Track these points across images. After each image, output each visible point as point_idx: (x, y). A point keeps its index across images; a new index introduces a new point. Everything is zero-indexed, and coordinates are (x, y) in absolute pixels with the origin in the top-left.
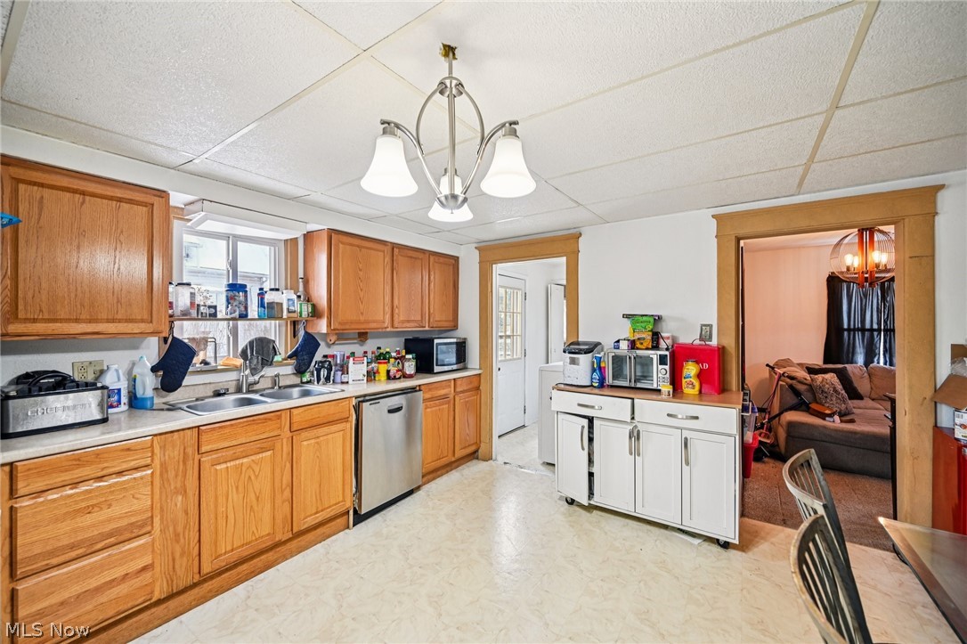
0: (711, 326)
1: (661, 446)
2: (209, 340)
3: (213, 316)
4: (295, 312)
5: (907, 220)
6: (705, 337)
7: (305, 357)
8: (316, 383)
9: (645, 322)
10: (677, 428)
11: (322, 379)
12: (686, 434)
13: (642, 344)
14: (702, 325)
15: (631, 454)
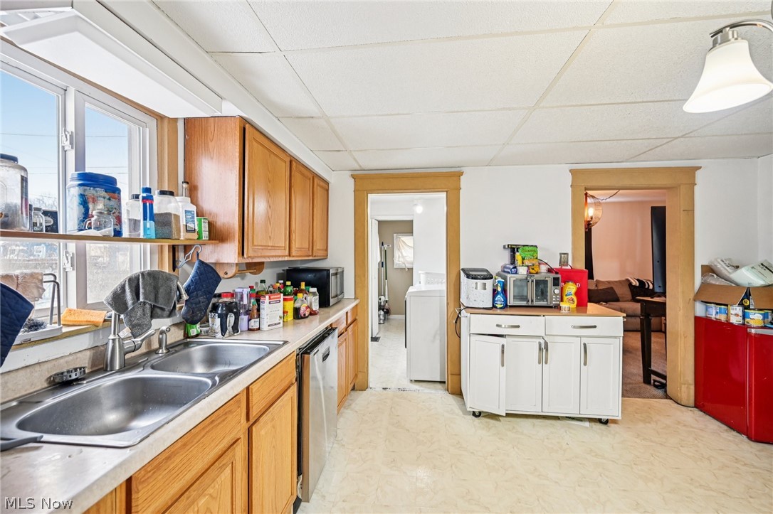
0: (567, 254)
1: (565, 352)
2: (46, 278)
3: (53, 229)
4: (194, 231)
5: (682, 186)
6: (563, 262)
7: (201, 299)
8: (219, 335)
9: (532, 251)
10: (577, 337)
11: (230, 329)
12: (584, 340)
13: (533, 269)
14: (561, 254)
15: (539, 363)
